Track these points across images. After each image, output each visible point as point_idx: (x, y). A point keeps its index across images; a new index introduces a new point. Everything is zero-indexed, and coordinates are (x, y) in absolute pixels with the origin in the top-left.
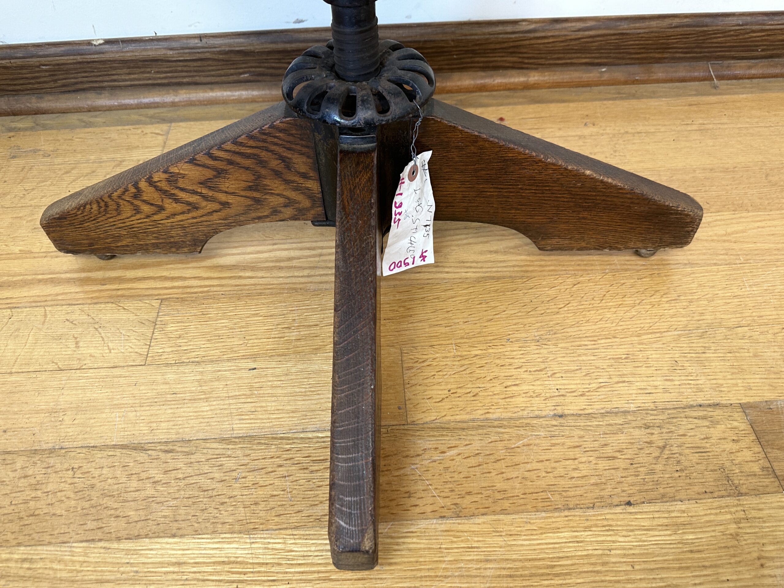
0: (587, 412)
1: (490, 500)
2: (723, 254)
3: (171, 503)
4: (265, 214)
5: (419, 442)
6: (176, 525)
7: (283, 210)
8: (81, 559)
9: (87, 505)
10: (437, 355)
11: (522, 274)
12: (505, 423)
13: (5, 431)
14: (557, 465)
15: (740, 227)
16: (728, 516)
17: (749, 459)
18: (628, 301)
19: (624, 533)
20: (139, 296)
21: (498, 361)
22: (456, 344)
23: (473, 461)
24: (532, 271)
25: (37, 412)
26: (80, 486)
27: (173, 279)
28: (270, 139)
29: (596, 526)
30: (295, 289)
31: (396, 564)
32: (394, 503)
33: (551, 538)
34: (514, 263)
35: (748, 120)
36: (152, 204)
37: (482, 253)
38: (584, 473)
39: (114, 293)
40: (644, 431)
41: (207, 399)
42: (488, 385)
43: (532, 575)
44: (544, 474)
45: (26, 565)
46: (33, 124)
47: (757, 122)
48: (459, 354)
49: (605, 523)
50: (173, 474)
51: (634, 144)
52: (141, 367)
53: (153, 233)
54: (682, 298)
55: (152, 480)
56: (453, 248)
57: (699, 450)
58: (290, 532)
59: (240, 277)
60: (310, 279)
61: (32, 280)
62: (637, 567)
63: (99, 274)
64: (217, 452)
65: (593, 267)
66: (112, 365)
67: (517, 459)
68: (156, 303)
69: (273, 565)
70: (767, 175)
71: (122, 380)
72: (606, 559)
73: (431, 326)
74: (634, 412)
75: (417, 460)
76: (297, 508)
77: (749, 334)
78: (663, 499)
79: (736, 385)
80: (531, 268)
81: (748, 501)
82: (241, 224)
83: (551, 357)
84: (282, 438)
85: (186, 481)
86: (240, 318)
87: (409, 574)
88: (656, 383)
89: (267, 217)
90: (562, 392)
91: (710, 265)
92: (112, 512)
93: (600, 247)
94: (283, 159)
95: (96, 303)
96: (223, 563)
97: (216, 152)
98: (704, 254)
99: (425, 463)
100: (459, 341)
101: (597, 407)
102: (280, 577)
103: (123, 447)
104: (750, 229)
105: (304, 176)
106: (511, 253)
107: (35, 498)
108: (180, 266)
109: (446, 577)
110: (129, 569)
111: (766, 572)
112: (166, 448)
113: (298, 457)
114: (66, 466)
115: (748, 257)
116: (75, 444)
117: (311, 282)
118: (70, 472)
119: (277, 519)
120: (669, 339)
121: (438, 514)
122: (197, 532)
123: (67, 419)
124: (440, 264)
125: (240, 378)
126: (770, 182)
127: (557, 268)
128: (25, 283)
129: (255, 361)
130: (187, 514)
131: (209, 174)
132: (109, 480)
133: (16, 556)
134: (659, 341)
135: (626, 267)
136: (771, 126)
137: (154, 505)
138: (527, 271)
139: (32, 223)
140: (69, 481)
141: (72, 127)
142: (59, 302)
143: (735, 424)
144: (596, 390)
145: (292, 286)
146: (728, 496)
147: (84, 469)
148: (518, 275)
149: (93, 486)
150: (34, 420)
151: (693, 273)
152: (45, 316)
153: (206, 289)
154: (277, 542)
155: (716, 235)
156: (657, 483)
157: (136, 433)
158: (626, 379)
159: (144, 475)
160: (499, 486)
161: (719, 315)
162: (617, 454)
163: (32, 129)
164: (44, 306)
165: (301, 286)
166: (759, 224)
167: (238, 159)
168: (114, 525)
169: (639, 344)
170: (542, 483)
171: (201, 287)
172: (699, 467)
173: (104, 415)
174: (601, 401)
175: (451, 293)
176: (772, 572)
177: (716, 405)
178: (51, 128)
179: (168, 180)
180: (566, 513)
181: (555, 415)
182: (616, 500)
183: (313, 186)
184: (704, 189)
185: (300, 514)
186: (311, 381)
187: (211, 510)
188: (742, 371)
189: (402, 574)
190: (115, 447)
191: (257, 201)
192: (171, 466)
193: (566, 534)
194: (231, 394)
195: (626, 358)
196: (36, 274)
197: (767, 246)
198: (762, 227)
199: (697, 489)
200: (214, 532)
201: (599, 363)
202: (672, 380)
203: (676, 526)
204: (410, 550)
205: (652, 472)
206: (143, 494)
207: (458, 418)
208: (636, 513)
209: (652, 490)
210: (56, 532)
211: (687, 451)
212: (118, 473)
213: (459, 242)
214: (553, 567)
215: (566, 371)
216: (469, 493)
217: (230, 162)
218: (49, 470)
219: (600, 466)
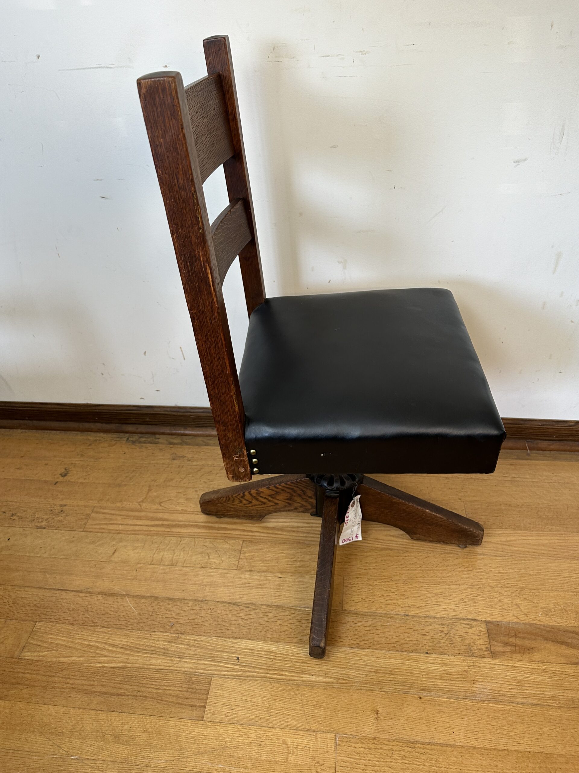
0: (418, 615)
1: (372, 644)
2: (501, 551)
3: (249, 627)
4: (292, 509)
5: (346, 618)
6: (250, 636)
7: (299, 508)
8: (216, 643)
9: (217, 623)
10: (359, 582)
11: (402, 549)
12: (383, 615)
13: (183, 591)
14: (401, 634)
15: (514, 538)
16: (466, 664)
17: (482, 643)
18: (449, 568)
19: (422, 664)
20: (233, 537)
21: (385, 589)
22: (368, 579)
23: (367, 628)
24: (408, 548)
25: (196, 584)
26: (214, 616)
27: (248, 531)
28: (299, 484)
29: (412, 659)
30: (300, 543)
31: (332, 661)
32: (333, 640)
33: (393, 661)
34: (401, 543)
35: (540, 477)
36: (247, 501)
37: (386, 536)
38: (412, 639)
39: (223, 535)
40: (440, 626)
41: (262, 588)
42: (379, 598)
43: (384, 673)
44: (395, 637)
45: (196, 642)
46: (180, 441)
47: (544, 479)
48: (368, 583)
49: (415, 659)
50: (249, 616)
51: (473, 485)
52: (235, 571)
53: (244, 511)
54: (474, 570)
55: (241, 618)
56: (373, 531)
57: (462, 637)
58: (293, 644)
59: (276, 534)
60: (306, 539)
61: (188, 524)
62: (424, 676)
63: (216, 525)
64: (266, 610)
65: (436, 550)
66: (223, 568)
67: (385, 630)
68: (241, 542)
69: (286, 655)
70: (538, 511)
71: (228, 575)
72: (412, 672)
73: (358, 568)
74: (438, 618)
75: (345, 625)
76: (296, 636)
77: (500, 591)
78: (442, 653)
79: (487, 612)
80: (408, 547)
81: (475, 659)
82: (280, 511)
83: (409, 590)
84: (291, 608)
85: (254, 620)
86: (276, 554)
87: (337, 665)
88: (451, 607)
89: (292, 510)
90: (410, 605)
91: (492, 556)
92: (226, 627)
93: (439, 541)
94: (303, 491)
95: (216, 539)
96: (268, 652)
97: (278, 486)
98: (492, 550)
99: (348, 626)
100: (369, 577)
101: (423, 614)
102: (288, 659)
103: (229, 603)
104: (519, 540)
105: (310, 497)
106: (400, 538)
107: (197, 618)
108: (250, 525)
109: (350, 668)
110: (233, 649)
111: (475, 686)
112: (246, 606)
113: (298, 617)
114: (208, 608)
115: (513, 554)
116: (211, 599)
117: (307, 540)
118: (210, 610)
119: (288, 639)
120: (463, 588)
121: (350, 646)
122: (258, 640)
123: (207, 590)
124: (366, 539)
125: (275, 581)
126: (538, 515)
127: (420, 548)
128: (185, 526)
129: (281, 574)
130: (254, 632)
131: (273, 493)
132: (225, 616)
133: (192, 638)
134: (457, 589)
135: (452, 552)
136: (551, 482)
137: (242, 627)
138: (405, 548)
139: (186, 496)
140: (210, 613)
141: (199, 445)
142: (200, 537)
143: (481, 629)
144: (425, 606)
145: (298, 541)
146: (469, 656)
147: (215, 610)
148: (401, 549)
149: (218, 617)
150: (194, 587)
151: (483, 559)
152: (195, 542)
153: (261, 538)
154: (288, 647)
155: (501, 541)
156: (440, 647)
157: (234, 598)
158: (439, 604)
159: (238, 615)
160: (376, 639)
161: (489, 581)
162: (427, 634)
163: (180, 444)
164: (194, 538)
165: (302, 541)
166: (524, 538)
167: (286, 489)
168: (227, 633)
169: (449, 589)
170: (394, 640)
171: (259, 536)
172: (460, 643)
173: (221, 589)
174: (425, 611)
175: (369, 554)
176: (477, 686)
177: (475, 620)
178: (189, 444)
179: (257, 493)
180: (401, 653)
181: (405, 615)
182: (421, 651)
183: (313, 501)
184: (502, 515)
185: (297, 638)
186: (304, 586)
187: (263, 632)
188: (491, 606)
189: (334, 665)
190: (226, 603)
191: (290, 504)
192: (248, 613)
193: (399, 661)
194: (272, 587)
195: (441, 594)
196: (189, 522)
197: (523, 549)
198: (525, 540)
199: (457, 652)
200: (264, 640)
201: (428, 595)
202: (459, 607)
203: (443, 664)
204: (338, 657)
205: (440, 643)
206: (238, 622)
207: (364, 610)
208: (428, 657)
209: (438, 649)
210: (206, 632)
211: (456, 637)
212: (228, 613)
213: (377, 529)
214: (391, 671)
215: (414, 597)
216: (364, 640)
217: (282, 490)
218: (202, 608)
219: (419, 638)
